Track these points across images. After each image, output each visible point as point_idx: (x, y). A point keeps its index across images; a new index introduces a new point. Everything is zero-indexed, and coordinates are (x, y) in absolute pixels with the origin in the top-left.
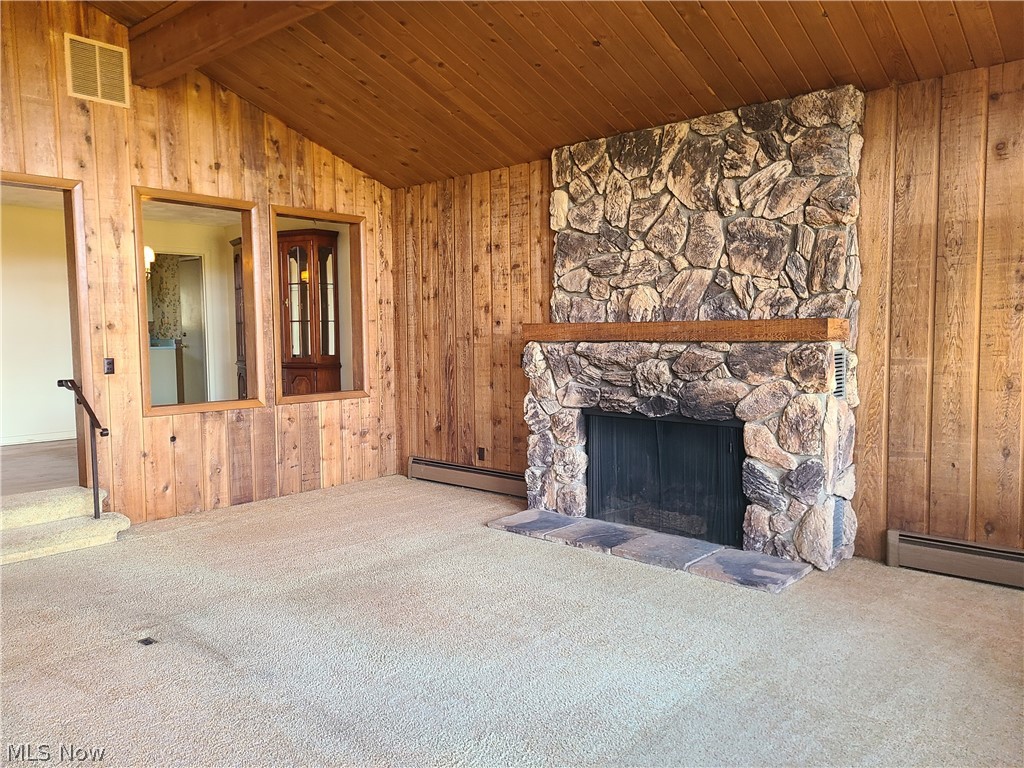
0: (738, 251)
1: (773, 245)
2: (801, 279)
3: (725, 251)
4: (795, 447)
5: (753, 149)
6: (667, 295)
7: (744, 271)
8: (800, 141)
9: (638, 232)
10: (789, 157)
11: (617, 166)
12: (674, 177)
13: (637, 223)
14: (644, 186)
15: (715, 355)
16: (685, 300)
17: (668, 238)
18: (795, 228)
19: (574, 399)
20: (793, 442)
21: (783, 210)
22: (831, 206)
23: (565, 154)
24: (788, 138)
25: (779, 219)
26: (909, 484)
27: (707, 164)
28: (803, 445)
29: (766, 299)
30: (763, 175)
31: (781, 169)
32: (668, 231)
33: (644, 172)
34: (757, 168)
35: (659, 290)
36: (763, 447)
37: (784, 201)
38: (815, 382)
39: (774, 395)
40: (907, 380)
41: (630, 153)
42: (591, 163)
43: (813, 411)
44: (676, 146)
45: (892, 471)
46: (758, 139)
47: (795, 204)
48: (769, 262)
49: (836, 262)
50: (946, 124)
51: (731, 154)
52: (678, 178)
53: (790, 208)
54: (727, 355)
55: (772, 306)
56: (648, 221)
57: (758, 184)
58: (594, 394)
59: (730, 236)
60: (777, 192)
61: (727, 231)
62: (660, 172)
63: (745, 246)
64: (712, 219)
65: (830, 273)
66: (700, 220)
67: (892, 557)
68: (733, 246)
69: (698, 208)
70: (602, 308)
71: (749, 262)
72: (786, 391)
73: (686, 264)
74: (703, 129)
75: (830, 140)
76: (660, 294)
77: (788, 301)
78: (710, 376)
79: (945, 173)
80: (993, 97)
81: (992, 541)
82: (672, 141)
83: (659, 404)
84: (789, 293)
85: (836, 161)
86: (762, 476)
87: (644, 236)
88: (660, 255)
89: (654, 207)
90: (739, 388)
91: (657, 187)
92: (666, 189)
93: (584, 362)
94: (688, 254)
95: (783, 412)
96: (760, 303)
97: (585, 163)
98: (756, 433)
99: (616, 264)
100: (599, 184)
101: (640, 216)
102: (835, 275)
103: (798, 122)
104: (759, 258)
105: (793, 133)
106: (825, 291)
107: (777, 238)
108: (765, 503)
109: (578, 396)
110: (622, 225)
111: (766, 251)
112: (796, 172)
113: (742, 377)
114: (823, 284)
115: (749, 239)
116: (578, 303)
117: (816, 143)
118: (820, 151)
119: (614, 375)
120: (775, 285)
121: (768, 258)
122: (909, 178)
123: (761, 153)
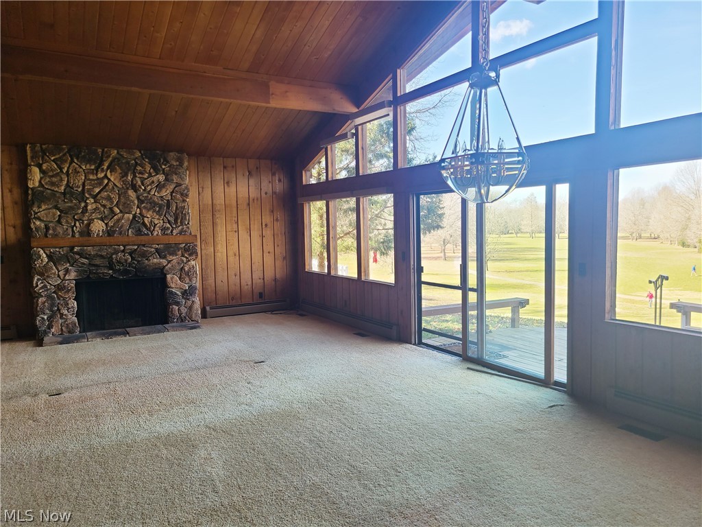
0: (145, 207)
1: (161, 206)
2: (172, 220)
3: (138, 207)
4: (187, 281)
5: (148, 167)
6: (111, 224)
7: (148, 216)
8: (168, 169)
9: (90, 194)
10: (164, 173)
11: (76, 161)
12: (111, 172)
13: (89, 191)
14: (93, 173)
15: (153, 250)
16: (122, 227)
17: (109, 199)
18: (168, 201)
19: (73, 275)
20: (187, 280)
21: (163, 193)
22: (182, 194)
23: (38, 148)
24: (163, 167)
25: (162, 197)
26: (209, 290)
27: (129, 170)
28: (190, 280)
29: (159, 227)
30: (155, 179)
31: (161, 177)
32: (109, 196)
33: (93, 167)
34: (150, 175)
35: (106, 222)
36: (175, 283)
37: (164, 190)
38: (194, 257)
39: (178, 263)
40: (206, 255)
41: (84, 157)
42: (57, 156)
43: (193, 267)
44: (111, 159)
45: (204, 286)
46: (149, 164)
47: (168, 192)
48: (159, 213)
49: (185, 215)
50: (212, 173)
51: (139, 168)
52: (113, 173)
53: (165, 193)
54: (157, 249)
55: (162, 230)
56: (97, 190)
57: (153, 182)
58: (86, 271)
59: (141, 201)
60: (160, 186)
61: (138, 198)
62: (103, 169)
63: (149, 205)
64: (131, 193)
65: (183, 219)
66: (126, 193)
67: (208, 315)
68: (143, 205)
69: (123, 187)
70: (70, 230)
71: (151, 213)
72: (183, 261)
73: (119, 211)
74: (125, 155)
75: (180, 171)
76: (106, 224)
77: (168, 228)
78: (150, 258)
79: (213, 188)
80: (225, 167)
81: (234, 303)
82: (109, 156)
83: (126, 272)
84: (168, 225)
85: (182, 179)
86: (176, 294)
87: (95, 197)
88: (104, 206)
89: (100, 184)
90: (164, 262)
91: (101, 175)
92: (106, 176)
93: (77, 257)
94: (121, 207)
95: (182, 269)
96: (157, 229)
97: (54, 156)
98: (172, 278)
99: (79, 208)
100: (64, 168)
101: (91, 187)
102: (186, 219)
103: (168, 162)
104: (154, 211)
105: (165, 165)
106: (182, 224)
107: (162, 204)
108: (178, 304)
109: (75, 273)
110: (80, 190)
111: (157, 209)
112: (166, 179)
113: (165, 257)
114: (181, 222)
115: (150, 203)
116: (53, 227)
117: (174, 171)
118: (176, 174)
119: (98, 261)
120: (162, 222)
121: (159, 211)
122: (203, 188)
123: (152, 170)
